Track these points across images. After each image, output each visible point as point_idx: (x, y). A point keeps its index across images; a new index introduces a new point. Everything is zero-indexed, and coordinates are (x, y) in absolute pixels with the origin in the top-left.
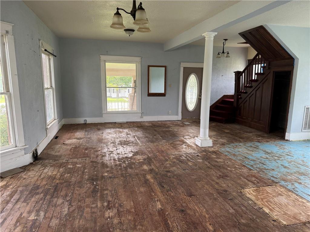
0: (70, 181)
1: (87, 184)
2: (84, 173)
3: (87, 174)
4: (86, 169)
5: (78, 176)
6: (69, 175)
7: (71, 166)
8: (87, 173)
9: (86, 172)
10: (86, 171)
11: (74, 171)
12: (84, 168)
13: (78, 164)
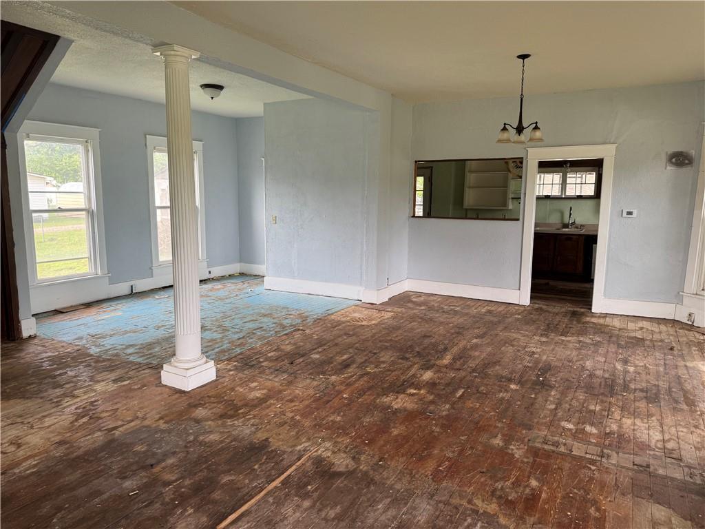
0: (586, 395)
1: (555, 381)
2: (557, 401)
3: (552, 399)
4: (551, 410)
5: (571, 400)
6: (592, 407)
7: (588, 428)
8: (551, 401)
9: (552, 403)
10: (553, 407)
11: (581, 413)
12: (555, 415)
13: (568, 433)
